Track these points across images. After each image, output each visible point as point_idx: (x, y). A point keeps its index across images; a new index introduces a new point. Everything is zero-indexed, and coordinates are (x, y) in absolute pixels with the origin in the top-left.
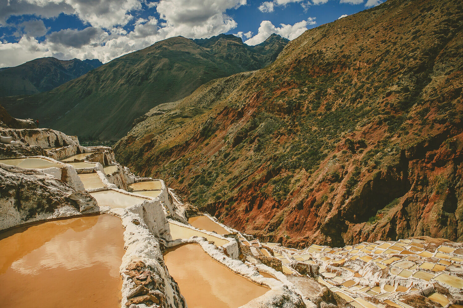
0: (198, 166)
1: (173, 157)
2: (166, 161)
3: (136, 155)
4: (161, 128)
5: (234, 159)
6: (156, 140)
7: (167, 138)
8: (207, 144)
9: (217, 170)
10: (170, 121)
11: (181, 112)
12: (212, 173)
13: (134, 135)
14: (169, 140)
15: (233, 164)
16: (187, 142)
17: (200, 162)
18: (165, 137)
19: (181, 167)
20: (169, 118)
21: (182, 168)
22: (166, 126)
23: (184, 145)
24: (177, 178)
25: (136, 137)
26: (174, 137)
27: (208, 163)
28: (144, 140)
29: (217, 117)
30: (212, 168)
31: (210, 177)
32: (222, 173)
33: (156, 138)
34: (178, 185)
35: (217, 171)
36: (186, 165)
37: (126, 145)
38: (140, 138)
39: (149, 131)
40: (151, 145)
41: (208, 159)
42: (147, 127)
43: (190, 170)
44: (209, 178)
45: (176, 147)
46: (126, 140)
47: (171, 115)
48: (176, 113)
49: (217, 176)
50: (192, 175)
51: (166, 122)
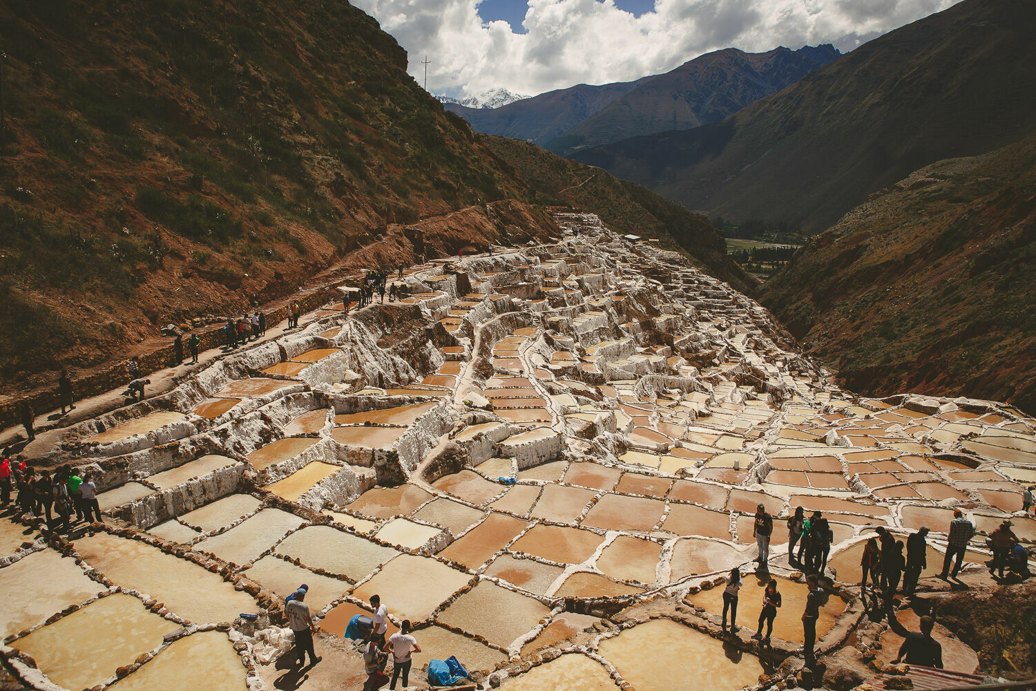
0: (897, 303)
1: (875, 283)
2: (861, 290)
3: (822, 272)
4: (892, 222)
5: (959, 299)
6: (867, 246)
7: (888, 244)
8: (935, 267)
9: (919, 315)
10: (918, 207)
11: (952, 188)
12: (910, 318)
13: (837, 230)
14: (889, 249)
15: (952, 308)
16: (907, 257)
17: (903, 296)
18: (886, 242)
19: (867, 303)
20: (918, 200)
21: (870, 304)
22: (904, 217)
23: (903, 262)
24: (853, 320)
25: (838, 236)
26: (903, 242)
27: (917, 300)
28: (846, 243)
29: (984, 209)
30: (913, 311)
31: (901, 326)
32: (925, 321)
33: (867, 241)
34: (850, 332)
35: (917, 318)
36: (879, 301)
37: (814, 249)
38: (844, 238)
39: (867, 226)
40: (854, 255)
41: (919, 294)
42: (867, 216)
43: (879, 310)
44: (898, 327)
45: (887, 264)
46: (818, 240)
47: (928, 192)
48: (940, 190)
49: (913, 326)
50: (878, 319)
51: (907, 210)
